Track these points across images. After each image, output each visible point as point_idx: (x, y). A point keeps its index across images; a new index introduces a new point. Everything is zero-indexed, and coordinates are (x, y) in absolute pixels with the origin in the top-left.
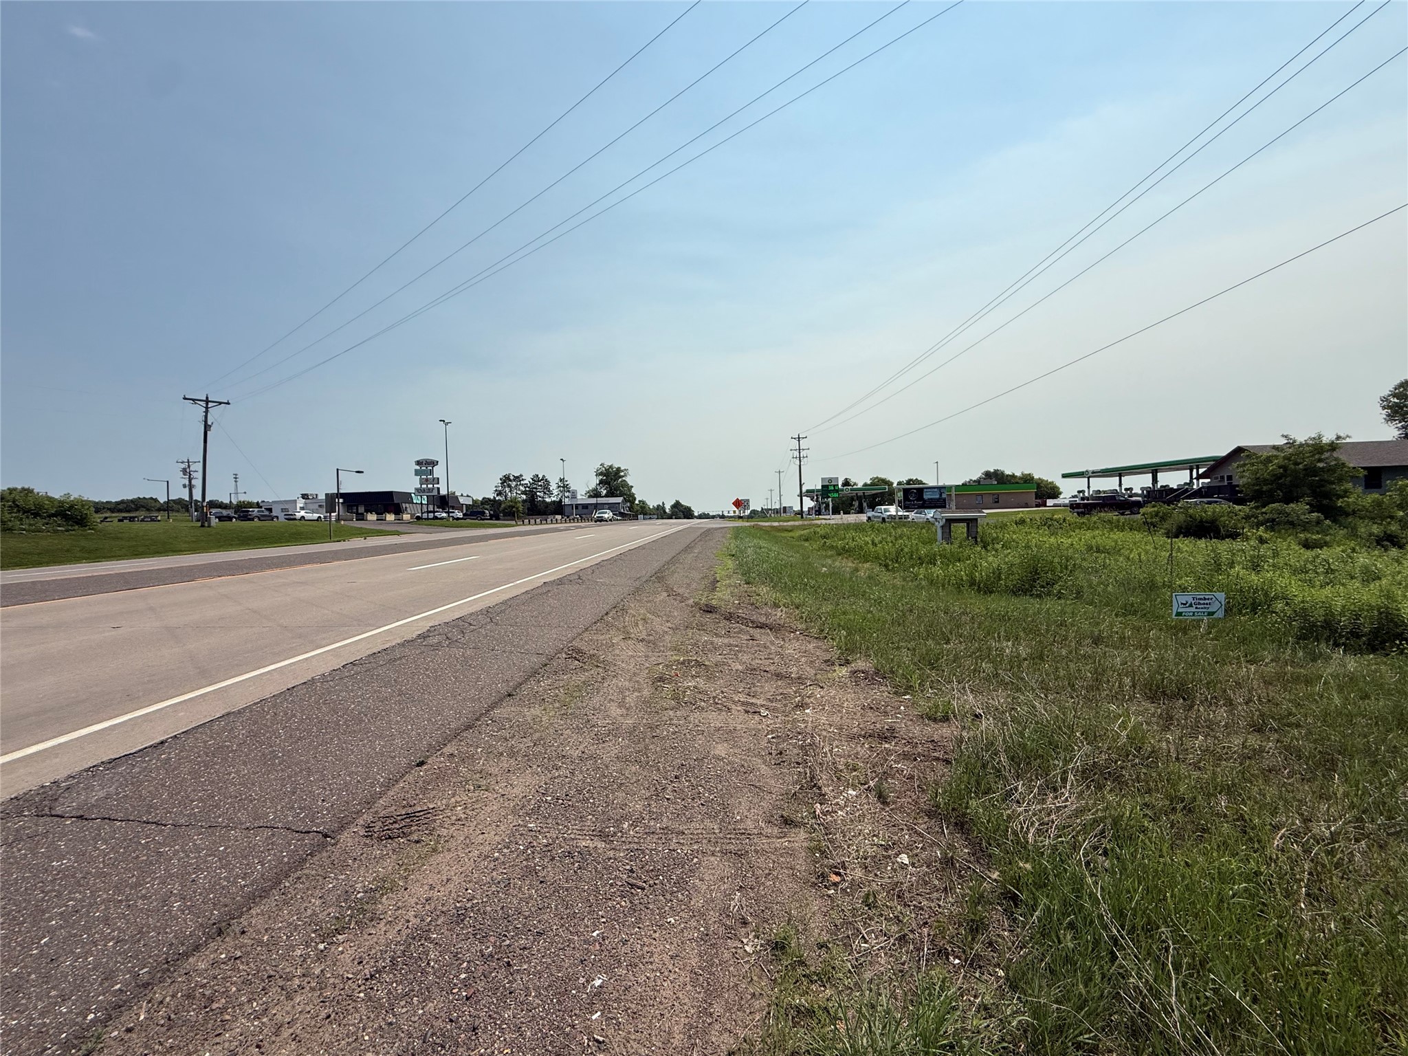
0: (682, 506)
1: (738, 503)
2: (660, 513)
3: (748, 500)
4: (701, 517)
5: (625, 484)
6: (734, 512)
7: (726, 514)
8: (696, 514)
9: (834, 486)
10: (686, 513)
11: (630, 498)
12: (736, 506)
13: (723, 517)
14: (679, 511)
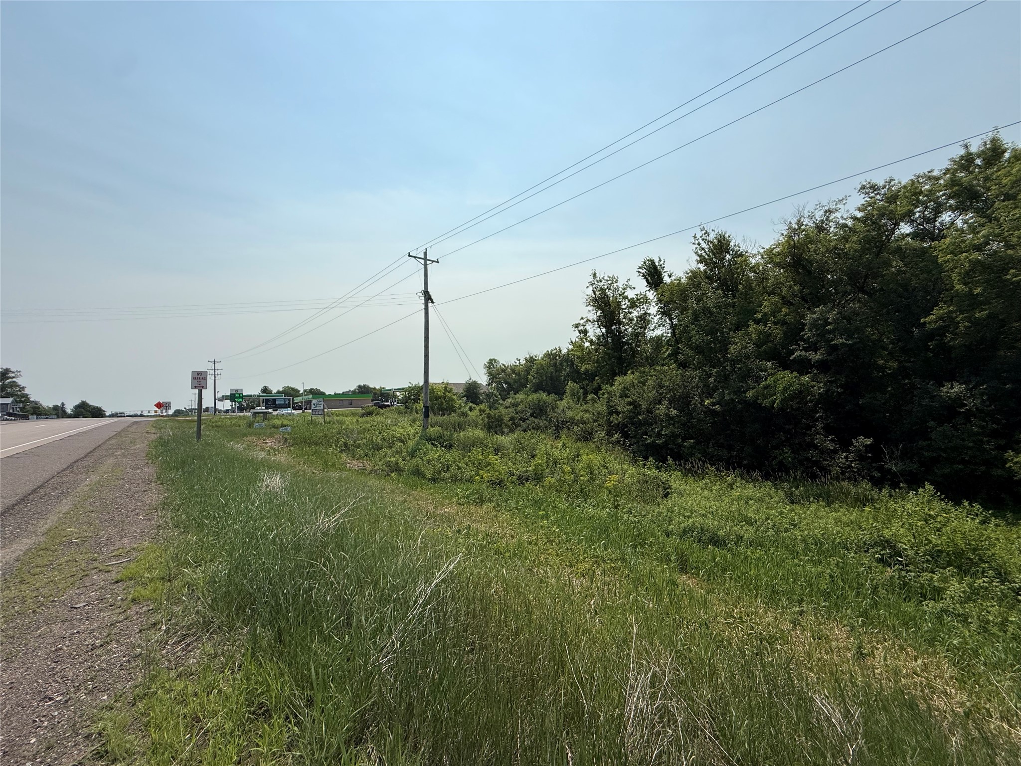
0: (90, 406)
1: (159, 405)
2: (59, 412)
3: (170, 403)
4: (112, 416)
5: (14, 385)
6: (156, 412)
7: (145, 414)
8: (107, 414)
9: (240, 394)
10: (97, 413)
11: (23, 399)
12: (157, 407)
13: (141, 416)
14: (85, 410)
